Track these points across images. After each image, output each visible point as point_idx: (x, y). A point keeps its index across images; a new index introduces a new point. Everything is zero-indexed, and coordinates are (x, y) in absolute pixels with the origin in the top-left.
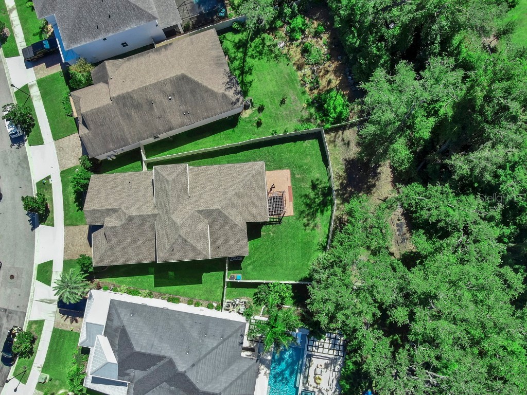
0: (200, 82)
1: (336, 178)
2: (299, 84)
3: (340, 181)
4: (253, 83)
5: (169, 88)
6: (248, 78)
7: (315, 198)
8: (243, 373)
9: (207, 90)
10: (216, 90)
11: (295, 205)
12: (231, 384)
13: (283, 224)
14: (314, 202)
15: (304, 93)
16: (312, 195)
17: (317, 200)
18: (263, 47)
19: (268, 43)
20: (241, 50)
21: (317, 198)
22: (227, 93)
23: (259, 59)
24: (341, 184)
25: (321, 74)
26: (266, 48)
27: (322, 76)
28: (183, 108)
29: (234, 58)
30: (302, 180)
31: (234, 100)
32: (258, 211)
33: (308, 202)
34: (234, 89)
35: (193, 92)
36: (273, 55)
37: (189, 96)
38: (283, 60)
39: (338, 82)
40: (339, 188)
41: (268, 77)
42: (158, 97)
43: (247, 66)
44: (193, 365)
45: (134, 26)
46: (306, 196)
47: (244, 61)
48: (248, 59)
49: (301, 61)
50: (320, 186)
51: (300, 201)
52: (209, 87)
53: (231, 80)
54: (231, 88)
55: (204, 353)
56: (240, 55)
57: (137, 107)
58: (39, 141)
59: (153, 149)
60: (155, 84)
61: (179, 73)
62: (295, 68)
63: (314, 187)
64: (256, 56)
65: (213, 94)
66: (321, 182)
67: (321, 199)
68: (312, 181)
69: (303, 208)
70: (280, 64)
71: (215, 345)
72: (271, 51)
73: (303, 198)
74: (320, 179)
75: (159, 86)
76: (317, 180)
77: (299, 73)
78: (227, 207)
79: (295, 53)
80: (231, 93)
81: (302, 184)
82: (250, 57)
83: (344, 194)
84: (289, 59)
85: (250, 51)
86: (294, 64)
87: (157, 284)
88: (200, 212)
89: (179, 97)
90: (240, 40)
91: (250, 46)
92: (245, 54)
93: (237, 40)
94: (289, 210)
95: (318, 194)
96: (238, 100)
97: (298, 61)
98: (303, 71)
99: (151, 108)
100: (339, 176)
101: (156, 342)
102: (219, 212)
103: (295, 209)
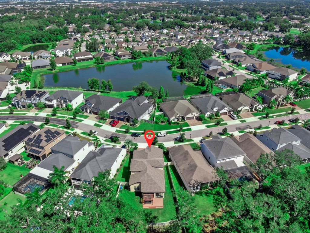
0: (196, 171)
1: (159, 228)
2: (204, 215)
3: (157, 229)
4: (201, 196)
5: (192, 163)
6: (204, 195)
7: (150, 217)
9: (193, 174)
10: (194, 176)
11: (147, 209)
13: (139, 204)
14: (148, 217)
15: (200, 216)
16: (151, 216)
17: (149, 218)
18: (220, 201)
19: (222, 203)
20: (216, 193)
21: (150, 219)
22: (193, 180)
23: (213, 199)
24: (155, 230)
25: (211, 224)
26: (219, 202)
27: (210, 225)
28: (186, 169)
29: (212, 191)
30: (158, 213)
31: (191, 183)
32: (145, 187)
33: (148, 215)
34: (195, 183)
35: (192, 170)
36: (217, 205)
37: (190, 169)
38: (215, 209)
39: (207, 231)
40: (154, 228)
41: (205, 202)
42: (188, 161)
43: (209, 195)
45: (213, 154)
46: (151, 214)
47: (212, 194)
48: (212, 196)
49: (216, 216)
50: (155, 220)
51: (149, 211)
52: (194, 174)
53: (199, 183)
54: (195, 182)
56: (214, 193)
57: (185, 156)
58: (175, 143)
59: (173, 167)
60: (193, 159)
61: (198, 165)
62: (212, 213)
63: (155, 217)
64: (214, 198)
65: (192, 176)
66: (157, 220)
67: (149, 220)
68: (158, 217)
69: (146, 212)
70: (213, 208)
72: (218, 204)
73: (150, 212)
74: (158, 220)
75: (193, 160)
76: (158, 219)
77: (210, 215)
79: (219, 214)
80: (193, 182)
81: (156, 213)
82: (214, 196)
83: (150, 230)
84: (216, 211)
85: (216, 197)
86: (214, 213)
88: (147, 168)
89: (190, 167)
90: (221, 193)
91: (219, 197)
92: (215, 194)
93: (220, 192)
94: (146, 206)
95: (151, 219)
96: (191, 184)
97: (216, 215)
98: (211, 217)
99: (185, 160)
100: (159, 229)
102: (146, 173)
103: (146, 209)
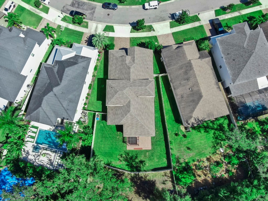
0: (199, 105)
1: (145, 175)
2: (199, 159)
3: (143, 177)
4: (199, 133)
5: (195, 89)
6: (202, 131)
7: (135, 162)
8: (49, 119)
9: (194, 108)
10: (194, 113)
11: (132, 151)
12: (45, 112)
13: (123, 143)
14: (133, 161)
15: (194, 161)
16: (137, 160)
17: (134, 163)
18: (220, 140)
19: (222, 142)
20: (218, 128)
21: (135, 163)
22: (193, 119)
23: (213, 137)
24: (142, 177)
25: (204, 172)
26: (219, 141)
27: (203, 172)
28: (185, 96)
29: (214, 124)
30: (145, 156)
31: (189, 122)
32: (129, 131)
33: (134, 158)
34: (195, 122)
35: (193, 101)
36: (216, 145)
37: (191, 99)
38: (212, 150)
39: (199, 181)
40: (140, 176)
41: (203, 141)
42: (190, 83)
43: (209, 130)
44: (55, 95)
45: (229, 72)
46: (136, 157)
47: (212, 129)
48: (213, 131)
49: (212, 161)
50: (141, 166)
51: (134, 154)
52: (196, 110)
53: (200, 121)
54: (196, 121)
55: (61, 100)
56: (215, 127)
57: (186, 73)
58: (172, 26)
60: (197, 82)
61: (203, 94)
62: (208, 157)
63: (141, 162)
64: (215, 135)
65: (192, 111)
66: (144, 166)
67: (135, 165)
68: (144, 161)
69: (130, 155)
70: (210, 149)
71: (64, 106)
72: (218, 144)
73: (136, 155)
74: (145, 166)
75: (197, 84)
76: (145, 164)
77: (205, 159)
78: (131, 115)
79: (216, 158)
80: (192, 120)
81: (143, 156)
82: (215, 132)
83: (136, 178)
84: (213, 153)
85: (217, 133)
86: (210, 157)
87: (99, 79)
88: (129, 102)
89: (190, 94)
90: (224, 127)
91: (221, 133)
92: (216, 129)
93: (224, 125)
94: (130, 148)
95: (137, 164)
96: (189, 124)
97: (212, 159)
98: (206, 161)
99: (185, 80)
100: (146, 177)
101: (68, 78)
102: (129, 111)
103: (130, 151)
